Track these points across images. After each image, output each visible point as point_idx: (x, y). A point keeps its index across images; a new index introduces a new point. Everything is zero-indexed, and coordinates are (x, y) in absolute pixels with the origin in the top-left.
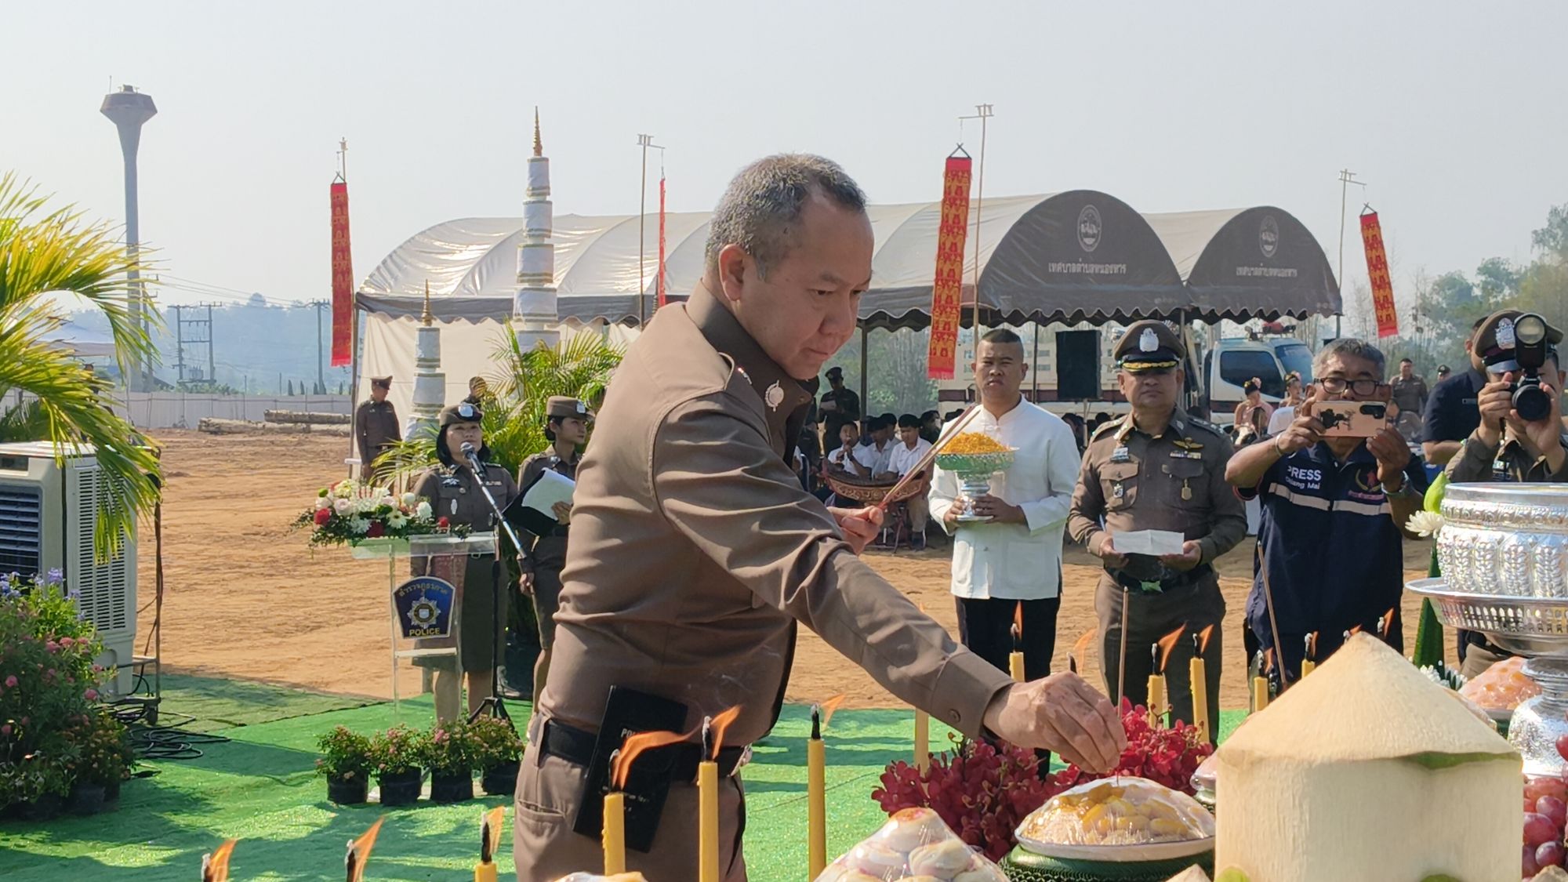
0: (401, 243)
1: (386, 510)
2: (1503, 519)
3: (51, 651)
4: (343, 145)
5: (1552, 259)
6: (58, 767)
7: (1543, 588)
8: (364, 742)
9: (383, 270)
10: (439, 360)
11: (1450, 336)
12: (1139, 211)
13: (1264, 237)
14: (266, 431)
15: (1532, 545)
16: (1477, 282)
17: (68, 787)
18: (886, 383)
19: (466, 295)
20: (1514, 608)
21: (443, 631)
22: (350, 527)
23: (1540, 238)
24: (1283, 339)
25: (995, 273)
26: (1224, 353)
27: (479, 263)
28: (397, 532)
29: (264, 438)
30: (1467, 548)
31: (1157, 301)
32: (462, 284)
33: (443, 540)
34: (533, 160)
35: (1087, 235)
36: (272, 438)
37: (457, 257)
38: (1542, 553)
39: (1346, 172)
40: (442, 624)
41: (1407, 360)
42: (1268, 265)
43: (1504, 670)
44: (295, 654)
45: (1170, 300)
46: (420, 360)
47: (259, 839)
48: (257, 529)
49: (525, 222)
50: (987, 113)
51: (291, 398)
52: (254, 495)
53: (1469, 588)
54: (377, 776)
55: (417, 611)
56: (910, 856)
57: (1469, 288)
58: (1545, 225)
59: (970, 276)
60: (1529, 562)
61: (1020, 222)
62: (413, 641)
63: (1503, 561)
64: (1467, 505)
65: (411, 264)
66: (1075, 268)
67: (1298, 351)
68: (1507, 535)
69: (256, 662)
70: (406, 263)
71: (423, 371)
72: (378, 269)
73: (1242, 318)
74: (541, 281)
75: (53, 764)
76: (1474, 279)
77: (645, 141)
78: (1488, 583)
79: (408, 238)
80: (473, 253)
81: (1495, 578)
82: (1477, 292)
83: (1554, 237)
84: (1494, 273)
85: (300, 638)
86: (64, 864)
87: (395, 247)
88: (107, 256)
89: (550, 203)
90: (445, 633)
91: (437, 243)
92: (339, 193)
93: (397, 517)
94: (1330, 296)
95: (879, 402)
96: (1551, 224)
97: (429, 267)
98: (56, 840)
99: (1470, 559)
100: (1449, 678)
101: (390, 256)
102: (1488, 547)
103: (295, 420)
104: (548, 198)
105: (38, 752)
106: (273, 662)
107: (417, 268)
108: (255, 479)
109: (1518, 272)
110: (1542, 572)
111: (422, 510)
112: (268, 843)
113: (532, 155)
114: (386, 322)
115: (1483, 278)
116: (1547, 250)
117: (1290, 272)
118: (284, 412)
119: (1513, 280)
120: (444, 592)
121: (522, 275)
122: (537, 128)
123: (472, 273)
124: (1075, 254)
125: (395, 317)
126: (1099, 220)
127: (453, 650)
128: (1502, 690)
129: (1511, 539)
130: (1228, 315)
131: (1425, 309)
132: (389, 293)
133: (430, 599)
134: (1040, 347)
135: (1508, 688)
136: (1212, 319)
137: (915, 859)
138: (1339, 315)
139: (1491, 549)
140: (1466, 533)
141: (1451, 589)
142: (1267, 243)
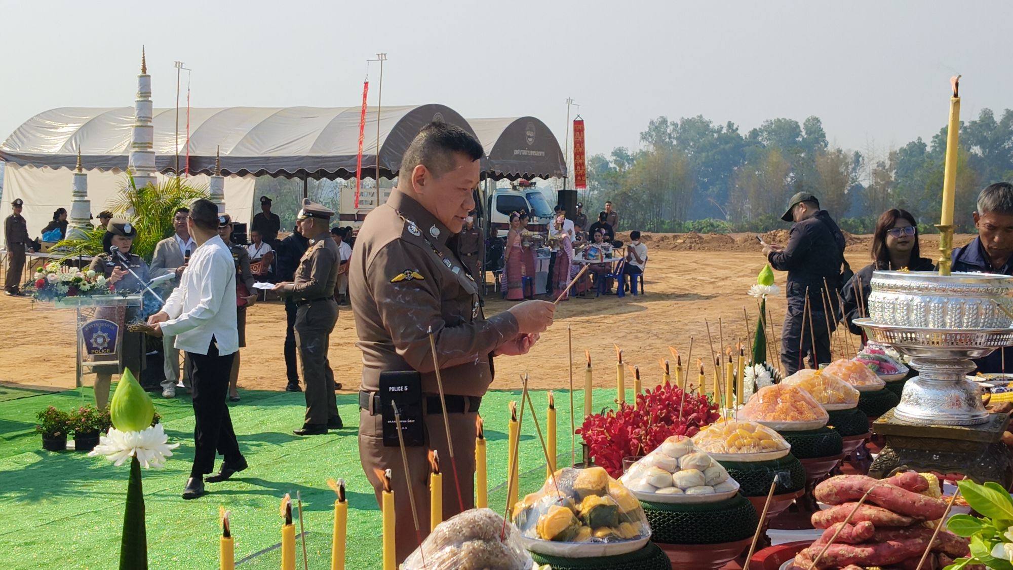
0: (25, 121)
1: (78, 280)
5: (651, 148)
8: (65, 414)
9: (14, 137)
10: (86, 192)
12: (465, 117)
13: (528, 133)
15: (929, 302)
16: (611, 160)
18: (291, 209)
19: (67, 153)
20: (911, 333)
21: (112, 351)
22: (57, 290)
23: (644, 137)
24: (528, 190)
25: (388, 149)
26: (499, 196)
27: (75, 135)
28: (85, 293)
30: (892, 303)
32: (65, 146)
33: (112, 298)
34: (141, 77)
37: (61, 130)
39: (570, 99)
40: (111, 347)
41: (608, 202)
42: (530, 149)
46: (75, 192)
50: (384, 58)
53: (892, 323)
54: (73, 434)
55: (96, 339)
57: (607, 163)
58: (647, 130)
59: (374, 150)
60: (927, 311)
61: (402, 121)
62: (92, 356)
63: (913, 310)
64: (887, 282)
65: (31, 134)
67: (537, 196)
68: (915, 297)
70: (29, 133)
71: (77, 199)
72: (11, 136)
73: (512, 178)
74: (146, 147)
76: (609, 158)
77: (179, 65)
79: (30, 118)
80: (72, 128)
81: (908, 318)
82: (612, 165)
83: (651, 136)
84: (619, 154)
87: (21, 124)
89: (151, 102)
90: (113, 352)
91: (48, 122)
93: (84, 285)
94: (561, 167)
95: (286, 220)
96: (650, 129)
97: (43, 136)
99: (894, 308)
100: (769, 370)
101: (19, 129)
102: (905, 303)
104: (150, 99)
107: (36, 136)
109: (632, 155)
110: (934, 315)
111: (100, 281)
113: (140, 73)
114: (17, 169)
115: (614, 158)
116: (648, 143)
117: (541, 153)
119: (630, 159)
120: (113, 328)
121: (134, 144)
122: (144, 57)
123: (70, 139)
125: (22, 165)
127: (117, 362)
128: (841, 375)
129: (917, 300)
130: (507, 176)
132: (18, 151)
133: (104, 332)
135: (844, 374)
136: (497, 178)
137: (684, 461)
138: (565, 177)
139: (908, 305)
140: (891, 296)
141: (878, 323)
142: (529, 137)
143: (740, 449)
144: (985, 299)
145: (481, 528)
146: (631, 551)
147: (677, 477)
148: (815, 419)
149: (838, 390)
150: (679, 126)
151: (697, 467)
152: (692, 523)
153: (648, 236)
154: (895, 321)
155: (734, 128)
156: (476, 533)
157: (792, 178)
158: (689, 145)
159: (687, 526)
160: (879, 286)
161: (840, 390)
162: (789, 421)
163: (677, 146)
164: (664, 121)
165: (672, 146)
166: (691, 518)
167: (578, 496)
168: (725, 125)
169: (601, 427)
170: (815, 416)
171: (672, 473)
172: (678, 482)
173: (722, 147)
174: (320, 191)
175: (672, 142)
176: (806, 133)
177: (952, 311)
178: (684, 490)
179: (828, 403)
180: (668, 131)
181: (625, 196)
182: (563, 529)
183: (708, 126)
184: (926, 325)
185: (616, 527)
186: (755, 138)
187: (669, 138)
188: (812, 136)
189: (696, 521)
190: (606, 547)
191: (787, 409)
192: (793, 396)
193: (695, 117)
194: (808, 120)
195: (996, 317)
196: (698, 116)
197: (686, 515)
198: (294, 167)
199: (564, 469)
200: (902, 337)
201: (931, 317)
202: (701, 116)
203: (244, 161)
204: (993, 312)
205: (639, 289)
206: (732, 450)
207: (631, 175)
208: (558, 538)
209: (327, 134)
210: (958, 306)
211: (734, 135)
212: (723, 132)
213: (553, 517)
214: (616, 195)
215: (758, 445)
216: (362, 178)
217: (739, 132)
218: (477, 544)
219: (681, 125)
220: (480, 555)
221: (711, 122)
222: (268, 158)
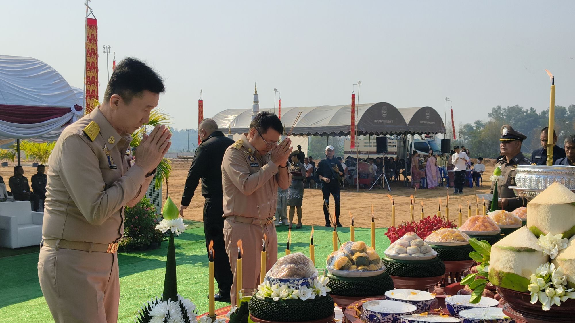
2: (532, 172)
3: (145, 211)
4: (202, 91)
5: (493, 120)
6: (147, 238)
7: (541, 187)
11: (467, 139)
13: (427, 114)
14: (177, 161)
15: (539, 178)
16: (474, 126)
17: (150, 242)
19: (232, 127)
20: (531, 192)
23: (490, 115)
24: (429, 139)
25: (362, 123)
26: (415, 142)
27: (235, 120)
29: (177, 162)
30: (524, 178)
31: (401, 129)
32: (230, 125)
34: (255, 95)
35: (384, 113)
36: (179, 163)
37: (229, 118)
38: (541, 179)
39: (447, 98)
42: (428, 120)
43: (520, 210)
44: (196, 213)
45: (404, 129)
47: (196, 255)
48: (180, 184)
49: (253, 109)
50: (360, 83)
51: (181, 153)
52: (178, 176)
53: (523, 187)
56: (411, 242)
57: (472, 127)
58: (491, 112)
59: (356, 124)
61: (368, 110)
63: (532, 181)
64: (523, 169)
65: (218, 120)
66: (381, 121)
67: (433, 142)
68: (533, 176)
69: (187, 215)
73: (420, 134)
75: (146, 237)
76: (473, 125)
77: (275, 90)
78: (529, 186)
80: (233, 117)
81: (530, 185)
82: (474, 128)
83: (494, 115)
84: (478, 123)
85: (196, 209)
86: (151, 260)
87: (214, 116)
88: (159, 117)
89: (259, 105)
91: (224, 115)
92: (201, 103)
94: (443, 129)
96: (493, 112)
97: (222, 121)
98: (147, 255)
99: (524, 181)
102: (529, 178)
103: (184, 158)
104: (258, 104)
105: (143, 234)
106: (191, 215)
107: (219, 121)
108: (178, 172)
109: (484, 124)
110: (541, 184)
112: (199, 256)
113: (254, 93)
115: (476, 125)
116: (492, 118)
117: (433, 123)
118: (182, 156)
119: (483, 125)
122: (256, 87)
123: (233, 122)
124: (381, 118)
126: (387, 110)
128: (520, 214)
129: (534, 177)
130: (418, 133)
131: (461, 133)
134: (370, 141)
135: (521, 214)
136: (413, 134)
137: (412, 242)
138: (445, 133)
139: (530, 179)
140: (523, 175)
141: (519, 188)
142: (427, 115)
143: (447, 240)
144: (565, 177)
145: (295, 260)
146: (373, 276)
147: (409, 249)
148: (493, 230)
149: (512, 219)
150: (507, 110)
151: (417, 245)
152: (412, 268)
153: (488, 160)
154: (525, 186)
155: (534, 110)
156: (294, 261)
157: (563, 133)
158: (512, 118)
159: (410, 269)
160: (519, 171)
161: (513, 219)
162: (480, 231)
163: (506, 119)
164: (499, 108)
165: (503, 119)
166: (412, 266)
167: (353, 253)
168: (529, 109)
169: (394, 232)
170: (493, 229)
171: (406, 248)
172: (408, 251)
173: (528, 119)
174: (340, 142)
175: (504, 117)
176: (569, 112)
177: (549, 182)
178: (411, 255)
179: (506, 225)
180: (502, 112)
181: (480, 142)
182: (343, 265)
183: (521, 110)
184: (538, 188)
185: (367, 266)
186: (544, 115)
187: (502, 116)
188: (572, 114)
189: (414, 267)
190: (361, 273)
191: (480, 226)
192: (483, 220)
193: (515, 105)
194: (570, 106)
195: (571, 184)
196: (516, 105)
197: (410, 265)
198: (322, 131)
199: (348, 242)
200: (529, 193)
201: (540, 184)
202: (517, 105)
203: (301, 129)
204: (569, 182)
205: (480, 184)
206: (443, 241)
207: (484, 133)
208: (341, 269)
209: (336, 117)
210: (552, 179)
211: (534, 114)
212: (528, 112)
213: (340, 260)
214: (476, 142)
215: (455, 239)
216: (359, 135)
217: (536, 112)
218: (292, 265)
219: (508, 110)
220: (293, 270)
221: (522, 108)
222: (311, 128)
